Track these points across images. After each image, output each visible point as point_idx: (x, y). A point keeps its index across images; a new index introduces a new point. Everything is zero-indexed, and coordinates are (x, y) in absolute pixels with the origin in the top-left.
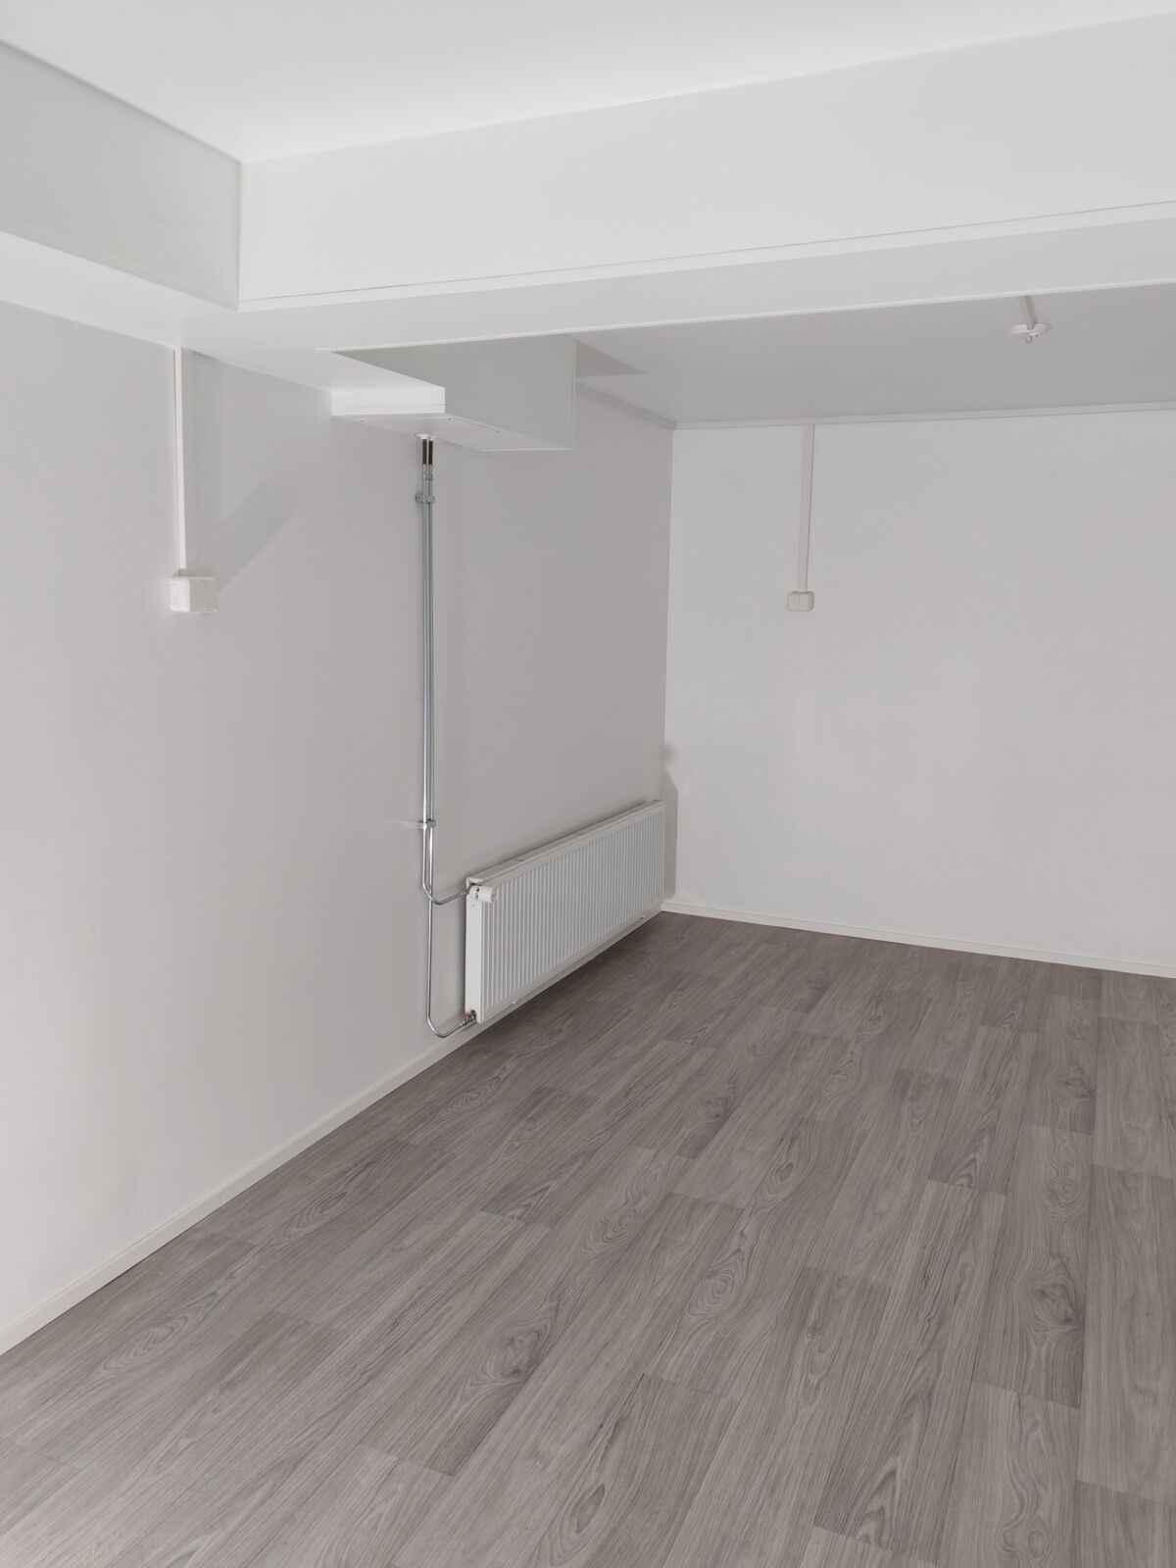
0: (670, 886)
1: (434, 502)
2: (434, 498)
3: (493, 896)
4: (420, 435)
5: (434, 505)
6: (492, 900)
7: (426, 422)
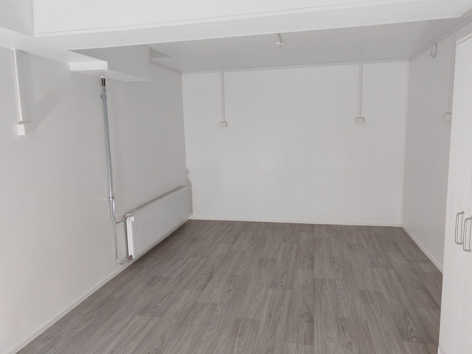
0: (191, 211)
2: (107, 96)
3: (135, 219)
4: (100, 77)
6: (135, 221)
7: (102, 72)
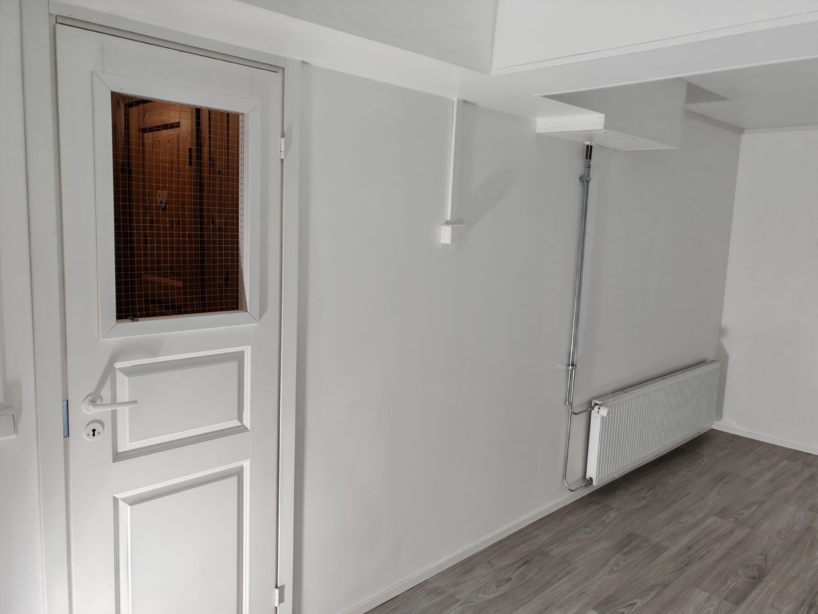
1: (590, 181)
2: (590, 178)
4: (585, 143)
5: (590, 183)
6: (608, 416)
7: (590, 134)
